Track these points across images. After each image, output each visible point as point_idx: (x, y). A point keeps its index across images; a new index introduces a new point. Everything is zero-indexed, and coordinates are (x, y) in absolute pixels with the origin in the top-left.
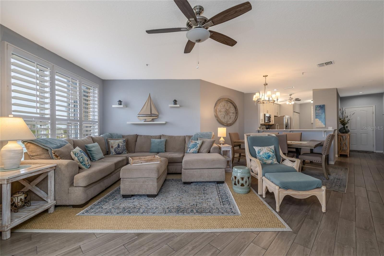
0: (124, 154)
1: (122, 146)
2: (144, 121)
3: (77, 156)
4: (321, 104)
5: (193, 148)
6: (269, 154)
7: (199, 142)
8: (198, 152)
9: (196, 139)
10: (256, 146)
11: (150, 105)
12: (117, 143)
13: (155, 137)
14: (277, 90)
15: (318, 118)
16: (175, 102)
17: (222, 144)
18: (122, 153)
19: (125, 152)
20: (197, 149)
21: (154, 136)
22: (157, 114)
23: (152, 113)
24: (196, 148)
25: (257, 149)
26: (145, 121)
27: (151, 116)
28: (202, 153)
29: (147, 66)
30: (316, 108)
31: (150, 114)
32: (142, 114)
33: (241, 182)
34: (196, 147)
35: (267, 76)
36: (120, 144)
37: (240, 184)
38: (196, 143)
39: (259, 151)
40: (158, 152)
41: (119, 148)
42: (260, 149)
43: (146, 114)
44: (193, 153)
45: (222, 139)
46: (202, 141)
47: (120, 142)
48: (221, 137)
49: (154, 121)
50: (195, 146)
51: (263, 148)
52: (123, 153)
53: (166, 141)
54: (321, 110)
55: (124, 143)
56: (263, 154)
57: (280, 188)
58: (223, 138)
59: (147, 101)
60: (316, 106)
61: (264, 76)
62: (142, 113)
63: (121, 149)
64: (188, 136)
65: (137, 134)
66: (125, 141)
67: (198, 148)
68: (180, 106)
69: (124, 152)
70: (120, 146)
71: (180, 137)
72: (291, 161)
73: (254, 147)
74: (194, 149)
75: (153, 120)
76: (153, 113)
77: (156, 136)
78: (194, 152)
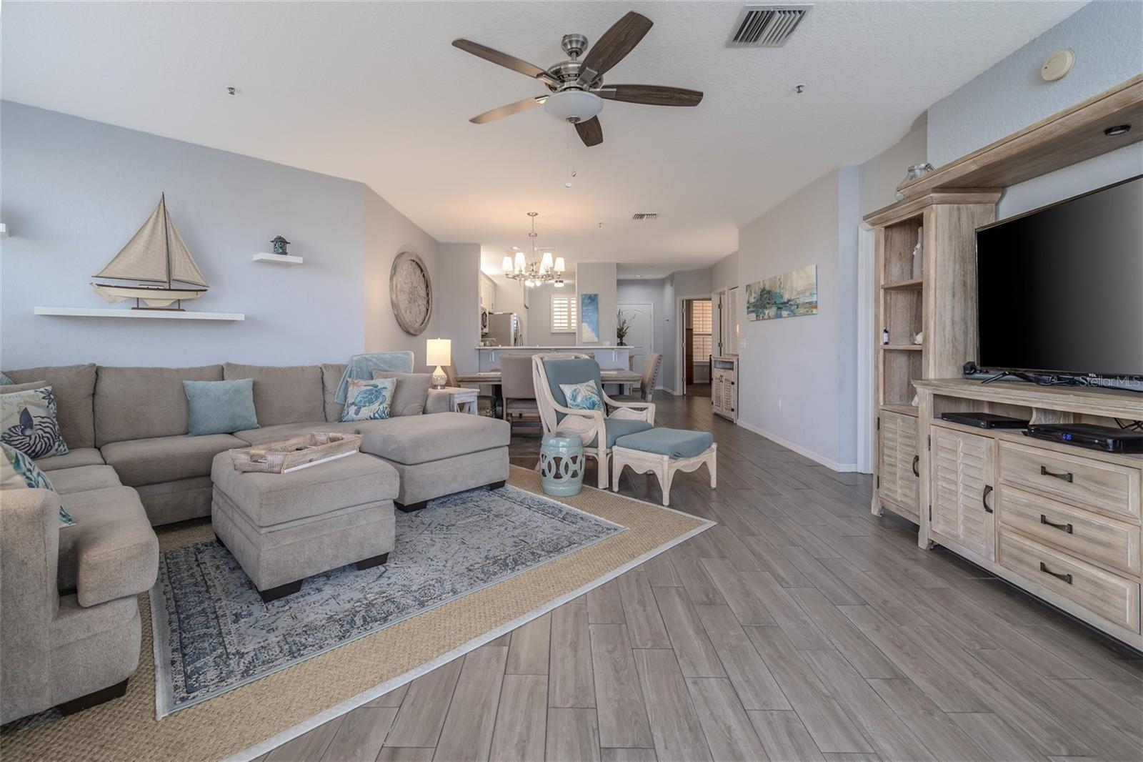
0: (54, 455)
1: (46, 420)
2: (133, 308)
3: (24, 469)
4: (592, 292)
5: (371, 402)
6: (593, 399)
7: (387, 384)
8: (392, 414)
9: (366, 376)
10: (565, 384)
11: (165, 241)
12: (17, 409)
13: (199, 374)
14: (518, 247)
15: (584, 322)
16: (281, 245)
17: (439, 387)
18: (48, 452)
19: (59, 446)
20: (385, 405)
21: (190, 370)
22: (196, 281)
23: (176, 278)
24: (381, 404)
25: (567, 390)
26: (138, 308)
27: (170, 290)
28: (401, 415)
29: (232, 93)
30: (583, 300)
31: (165, 279)
32: (120, 276)
33: (572, 467)
34: (380, 400)
35: (537, 214)
36: (34, 411)
37: (570, 473)
38: (376, 387)
39: (574, 393)
40: (231, 431)
41: (28, 432)
42: (575, 390)
43: (145, 278)
44: (375, 418)
45: (439, 373)
46: (395, 379)
47: (26, 402)
48: (436, 367)
49: (184, 310)
50: (377, 397)
51: (578, 386)
52: (53, 451)
53: (256, 387)
54: (591, 305)
55: (52, 405)
56: (582, 400)
57: (670, 458)
58: (443, 369)
59: (152, 221)
60: (582, 295)
61: (529, 214)
62: (115, 271)
63: (40, 432)
64: (331, 366)
65: (95, 362)
66: (52, 397)
67: (388, 401)
68: (305, 263)
69: (57, 444)
70: (36, 421)
71: (303, 369)
72: (635, 409)
73: (561, 386)
74: (375, 406)
75: (178, 306)
76: (178, 273)
77: (202, 369)
78: (376, 415)
